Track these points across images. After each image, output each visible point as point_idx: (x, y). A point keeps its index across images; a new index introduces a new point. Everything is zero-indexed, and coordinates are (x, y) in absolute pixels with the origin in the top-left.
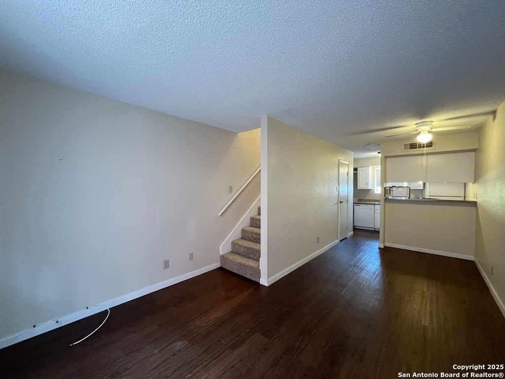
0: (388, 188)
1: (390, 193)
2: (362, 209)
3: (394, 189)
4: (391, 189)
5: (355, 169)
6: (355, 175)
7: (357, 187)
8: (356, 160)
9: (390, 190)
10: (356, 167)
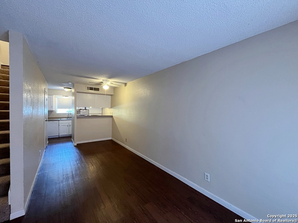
0: (78, 110)
1: (79, 113)
3: (81, 111)
9: (79, 111)
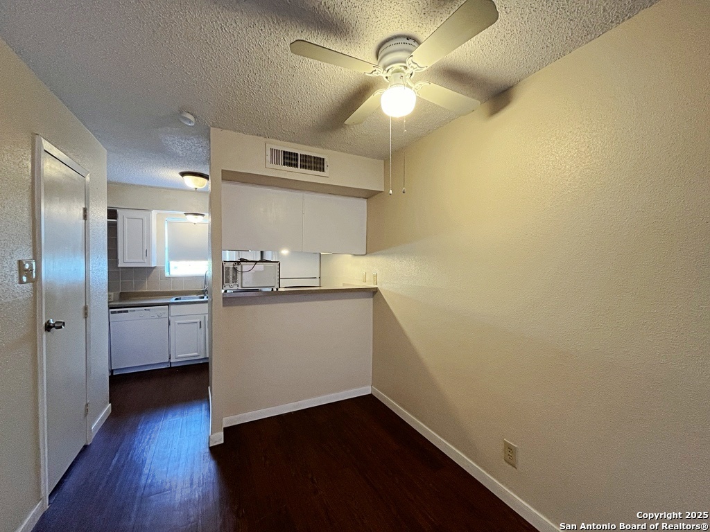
0: (231, 266)
1: (235, 278)
2: (136, 321)
3: (246, 267)
4: (239, 268)
5: (112, 214)
6: (112, 229)
7: (117, 262)
8: (114, 187)
9: (235, 269)
10: (114, 206)
